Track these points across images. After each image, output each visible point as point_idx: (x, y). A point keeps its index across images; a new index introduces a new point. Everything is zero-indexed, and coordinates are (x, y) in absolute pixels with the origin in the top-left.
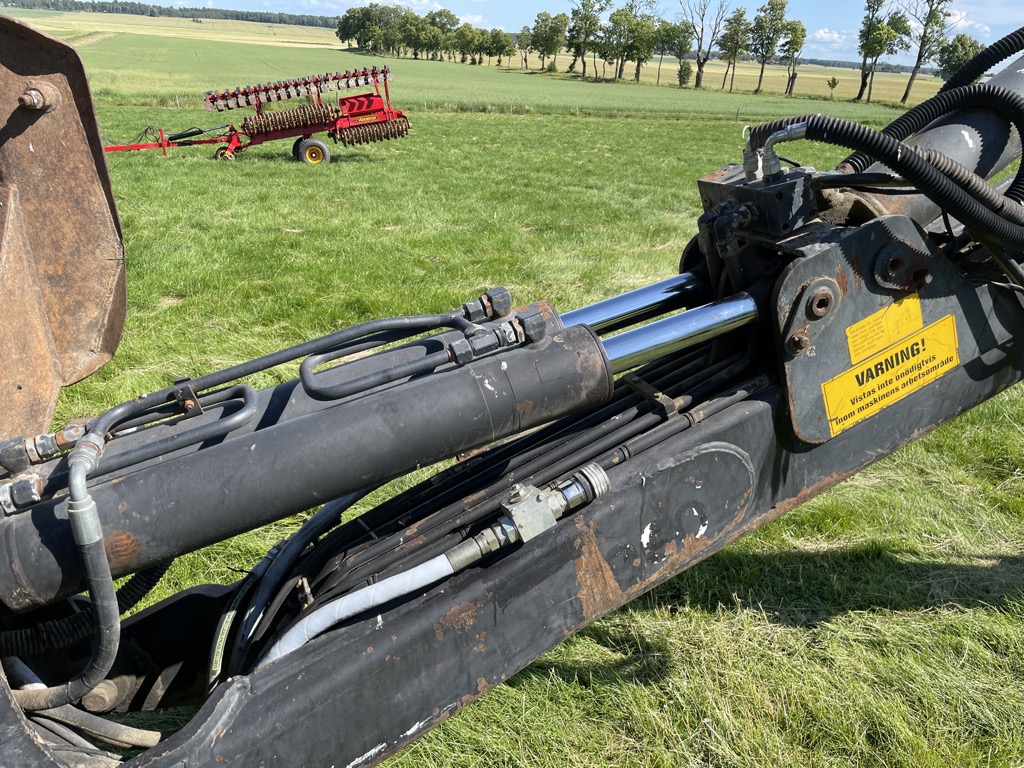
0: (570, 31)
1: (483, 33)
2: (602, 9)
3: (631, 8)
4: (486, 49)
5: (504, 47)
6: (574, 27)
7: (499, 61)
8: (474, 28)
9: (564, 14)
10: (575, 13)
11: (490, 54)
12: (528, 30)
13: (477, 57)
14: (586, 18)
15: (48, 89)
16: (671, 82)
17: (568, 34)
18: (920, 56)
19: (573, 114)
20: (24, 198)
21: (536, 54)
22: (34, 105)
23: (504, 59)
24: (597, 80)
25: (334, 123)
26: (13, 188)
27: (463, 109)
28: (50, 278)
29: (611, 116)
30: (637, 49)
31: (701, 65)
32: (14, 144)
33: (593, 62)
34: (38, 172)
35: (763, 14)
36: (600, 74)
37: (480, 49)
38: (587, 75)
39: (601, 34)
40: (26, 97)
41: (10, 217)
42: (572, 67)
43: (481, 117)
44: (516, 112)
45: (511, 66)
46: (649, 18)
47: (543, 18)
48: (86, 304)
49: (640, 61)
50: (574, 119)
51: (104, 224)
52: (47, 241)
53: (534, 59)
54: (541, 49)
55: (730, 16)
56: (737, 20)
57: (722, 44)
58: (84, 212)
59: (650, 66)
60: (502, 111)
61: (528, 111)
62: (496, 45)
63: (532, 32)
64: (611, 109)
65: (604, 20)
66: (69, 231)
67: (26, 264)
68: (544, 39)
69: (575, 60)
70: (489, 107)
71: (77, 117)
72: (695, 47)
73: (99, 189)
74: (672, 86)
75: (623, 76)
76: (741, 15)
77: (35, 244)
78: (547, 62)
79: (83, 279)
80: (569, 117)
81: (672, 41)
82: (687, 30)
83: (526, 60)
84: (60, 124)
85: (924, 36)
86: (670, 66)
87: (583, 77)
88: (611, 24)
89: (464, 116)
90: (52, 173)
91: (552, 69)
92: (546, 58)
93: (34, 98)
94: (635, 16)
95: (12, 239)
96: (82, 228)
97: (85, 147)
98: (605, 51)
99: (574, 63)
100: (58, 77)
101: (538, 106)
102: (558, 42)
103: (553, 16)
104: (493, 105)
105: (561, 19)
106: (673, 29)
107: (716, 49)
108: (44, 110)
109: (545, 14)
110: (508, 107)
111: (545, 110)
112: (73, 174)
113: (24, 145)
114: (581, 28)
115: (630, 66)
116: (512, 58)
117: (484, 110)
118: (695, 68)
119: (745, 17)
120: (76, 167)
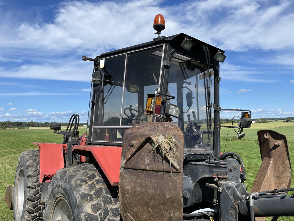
15: (280, 142)
20: (274, 161)
22: (276, 145)
26: (272, 159)
28: (277, 177)
32: (273, 151)
34: (277, 157)
40: (275, 144)
41: (271, 164)
48: (283, 183)
51: (288, 167)
52: (277, 169)
58: (284, 165)
66: (281, 168)
67: (272, 173)
71: (285, 147)
73: (288, 161)
77: (275, 170)
79: (283, 178)
84: (282, 148)
90: (279, 157)
93: (277, 144)
95: (270, 168)
96: (284, 168)
97: (286, 153)
100: (282, 140)
108: (279, 146)
112: (283, 157)
113: (275, 152)
120: (284, 156)
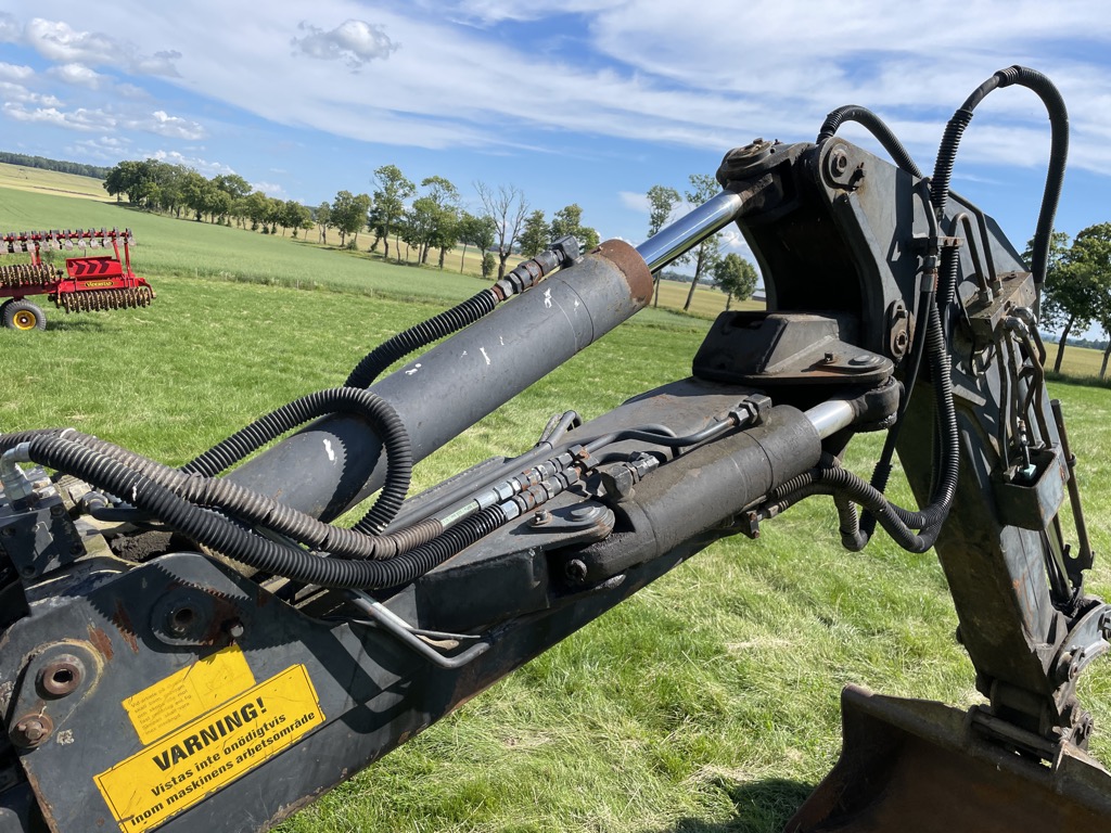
0: (372, 212)
1: (278, 203)
2: (405, 195)
3: (435, 198)
4: (280, 219)
5: (301, 220)
6: (377, 209)
7: (295, 233)
8: (268, 197)
9: (366, 196)
10: (378, 195)
11: (285, 225)
12: (328, 206)
13: (270, 227)
14: (389, 201)
16: (475, 272)
17: (370, 215)
18: (698, 270)
19: (367, 295)
21: (336, 231)
23: (301, 232)
24: (400, 263)
25: (56, 285)
27: (242, 279)
29: (407, 301)
30: (441, 237)
31: (503, 259)
33: (395, 245)
35: (560, 219)
36: (403, 257)
37: (274, 218)
38: (389, 256)
39: (404, 219)
42: (374, 247)
43: (261, 289)
44: (303, 287)
45: (308, 239)
46: (453, 209)
47: (344, 197)
49: (444, 249)
50: (368, 300)
53: (334, 235)
54: (341, 225)
55: (530, 217)
56: (536, 220)
57: (523, 242)
59: (455, 254)
60: (287, 285)
61: (317, 288)
62: (291, 217)
63: (332, 208)
64: (407, 294)
65: (408, 206)
68: (345, 217)
69: (377, 241)
70: (273, 280)
72: (497, 241)
74: (475, 276)
75: (427, 261)
76: (540, 217)
78: (348, 239)
80: (362, 297)
81: (475, 233)
82: (489, 224)
83: (324, 235)
85: (701, 252)
86: (475, 256)
87: (385, 258)
88: (415, 210)
89: (240, 287)
91: (352, 246)
92: (346, 236)
94: (439, 206)
98: (409, 236)
99: (376, 244)
101: (328, 284)
102: (360, 221)
103: (354, 196)
104: (277, 278)
105: (363, 200)
106: (476, 223)
107: (517, 245)
109: (346, 193)
110: (295, 282)
111: (336, 289)
114: (384, 211)
115: (434, 252)
116: (310, 231)
117: (266, 282)
118: (498, 261)
119: (543, 219)
